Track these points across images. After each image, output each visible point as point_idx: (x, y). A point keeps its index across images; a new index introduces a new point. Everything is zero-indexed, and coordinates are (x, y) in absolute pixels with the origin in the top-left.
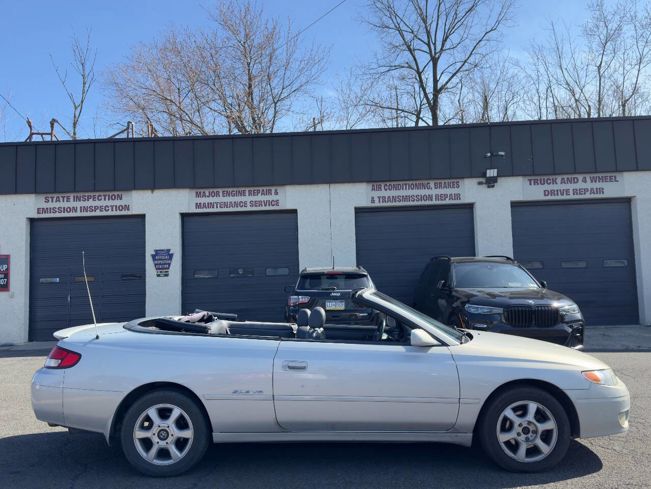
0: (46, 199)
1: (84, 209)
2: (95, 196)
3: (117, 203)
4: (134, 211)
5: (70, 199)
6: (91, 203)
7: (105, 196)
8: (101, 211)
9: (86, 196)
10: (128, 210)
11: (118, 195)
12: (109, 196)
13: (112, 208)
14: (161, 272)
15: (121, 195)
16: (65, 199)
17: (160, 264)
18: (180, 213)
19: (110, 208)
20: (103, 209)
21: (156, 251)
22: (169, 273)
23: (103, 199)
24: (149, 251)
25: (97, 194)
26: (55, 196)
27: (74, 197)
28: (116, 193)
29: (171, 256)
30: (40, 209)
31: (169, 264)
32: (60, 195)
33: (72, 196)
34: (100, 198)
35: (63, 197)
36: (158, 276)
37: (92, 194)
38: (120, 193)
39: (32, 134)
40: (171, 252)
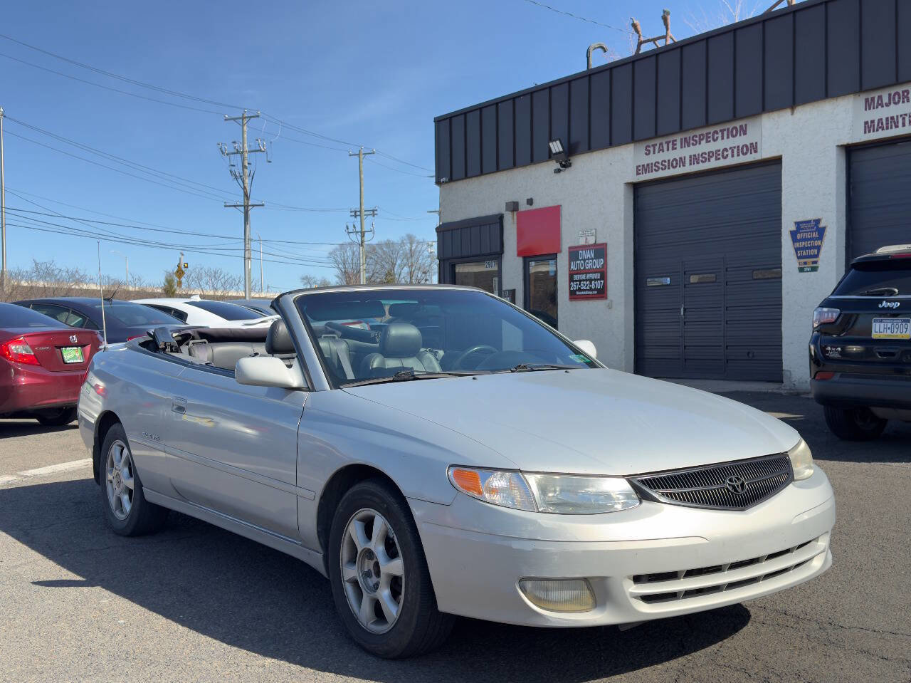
0: (646, 150)
1: (695, 159)
2: (710, 133)
3: (740, 141)
4: (765, 153)
5: (676, 144)
6: (704, 147)
7: (722, 131)
8: (717, 159)
9: (696, 137)
10: (756, 152)
11: (741, 126)
12: (728, 129)
13: (733, 152)
14: (805, 263)
15: (746, 125)
16: (670, 145)
17: (804, 248)
18: (838, 146)
19: (730, 152)
20: (719, 155)
21: (798, 224)
22: (820, 264)
23: (720, 138)
24: (788, 226)
25: (711, 130)
26: (657, 141)
27: (681, 139)
28: (738, 124)
29: (821, 232)
30: (640, 166)
31: (819, 248)
32: (664, 140)
33: (678, 138)
34: (716, 136)
35: (668, 143)
36: (801, 270)
37: (704, 131)
38: (742, 123)
39: (640, 44)
40: (822, 225)
